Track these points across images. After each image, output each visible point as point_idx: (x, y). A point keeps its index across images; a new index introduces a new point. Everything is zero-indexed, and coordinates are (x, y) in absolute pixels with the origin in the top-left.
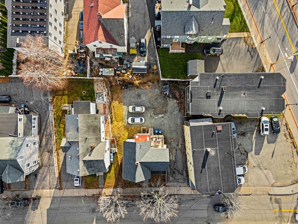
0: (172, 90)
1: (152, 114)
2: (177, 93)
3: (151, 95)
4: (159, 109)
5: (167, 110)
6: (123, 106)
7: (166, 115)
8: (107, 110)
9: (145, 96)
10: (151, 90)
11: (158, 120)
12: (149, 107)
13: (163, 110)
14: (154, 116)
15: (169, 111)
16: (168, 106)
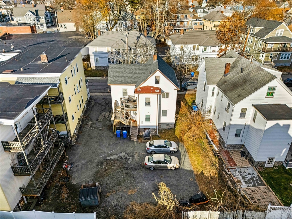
0: (73, 204)
1: (131, 159)
2: (64, 197)
3: (130, 191)
4: (115, 168)
5: (97, 166)
6: (192, 169)
7: (102, 159)
8: (224, 158)
9: (144, 188)
10: (128, 203)
11: (120, 151)
12: (135, 169)
13: (107, 166)
14: (126, 156)
15: (94, 165)
16: (93, 173)
